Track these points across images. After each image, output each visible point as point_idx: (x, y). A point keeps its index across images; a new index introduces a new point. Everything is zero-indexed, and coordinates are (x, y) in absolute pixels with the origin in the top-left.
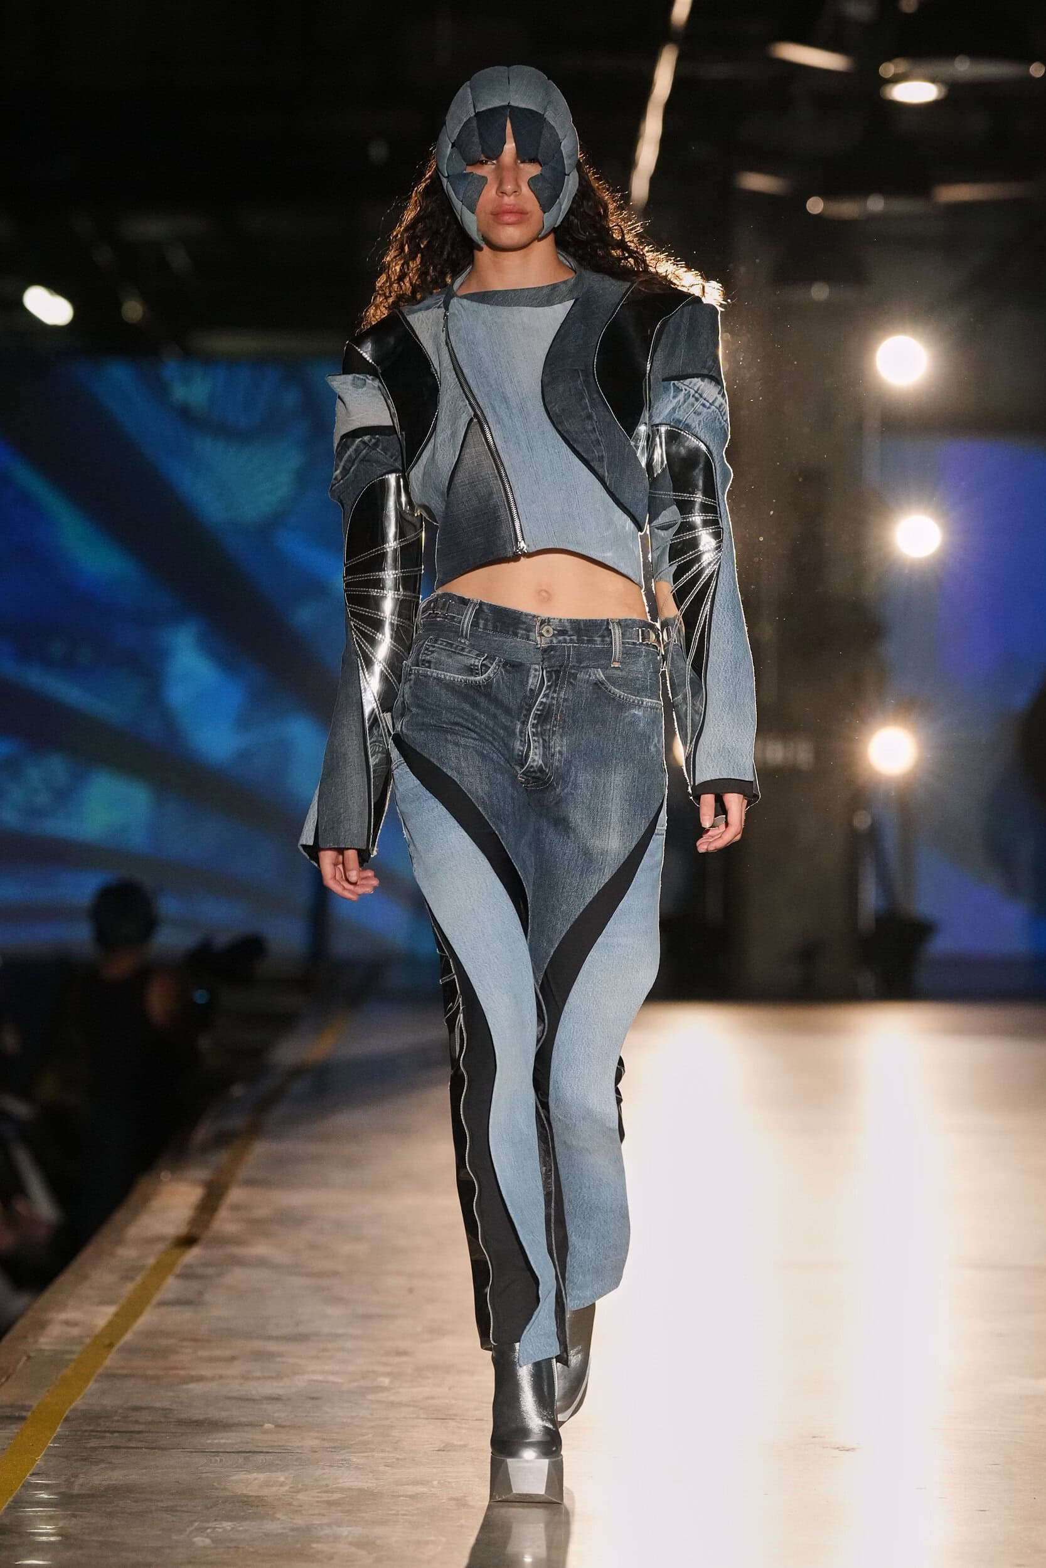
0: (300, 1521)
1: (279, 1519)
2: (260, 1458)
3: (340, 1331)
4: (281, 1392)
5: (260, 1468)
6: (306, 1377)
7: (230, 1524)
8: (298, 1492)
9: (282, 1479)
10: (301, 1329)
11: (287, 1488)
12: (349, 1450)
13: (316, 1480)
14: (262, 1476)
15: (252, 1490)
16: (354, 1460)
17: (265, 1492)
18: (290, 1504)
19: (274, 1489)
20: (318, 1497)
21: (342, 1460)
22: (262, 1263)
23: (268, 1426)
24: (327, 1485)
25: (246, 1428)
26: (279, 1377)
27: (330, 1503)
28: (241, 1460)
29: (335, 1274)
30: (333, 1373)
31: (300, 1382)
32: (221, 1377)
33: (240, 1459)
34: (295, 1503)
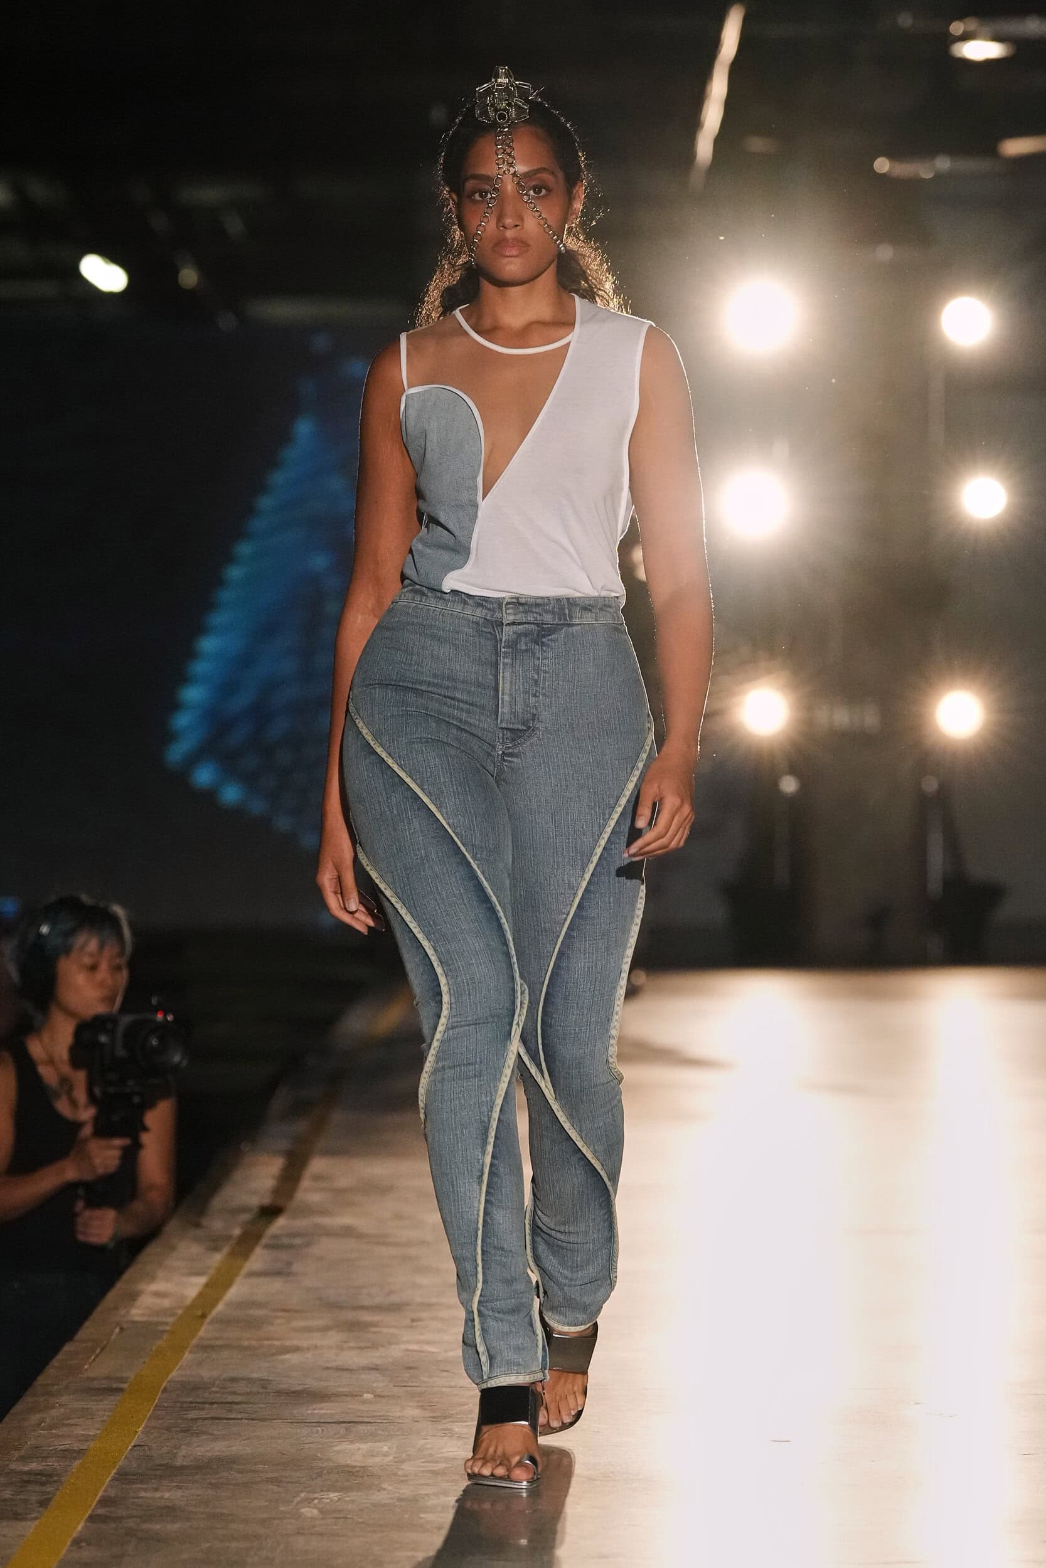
0: (406, 1491)
1: (385, 1489)
2: (361, 1427)
3: (433, 1300)
4: (378, 1362)
5: (362, 1439)
6: (403, 1347)
7: (337, 1494)
8: (403, 1461)
9: (386, 1449)
10: (394, 1298)
11: (391, 1458)
12: (450, 1420)
13: (420, 1450)
14: (365, 1447)
15: (356, 1460)
16: (456, 1429)
17: (370, 1461)
18: (395, 1474)
19: (378, 1459)
20: (423, 1467)
21: (444, 1430)
22: (348, 1232)
23: (367, 1396)
24: (431, 1455)
25: (348, 1399)
26: (374, 1346)
27: (435, 1473)
28: (342, 1431)
29: (423, 1243)
30: (428, 1343)
31: (396, 1352)
32: (316, 1347)
33: (342, 1429)
34: (400, 1473)
